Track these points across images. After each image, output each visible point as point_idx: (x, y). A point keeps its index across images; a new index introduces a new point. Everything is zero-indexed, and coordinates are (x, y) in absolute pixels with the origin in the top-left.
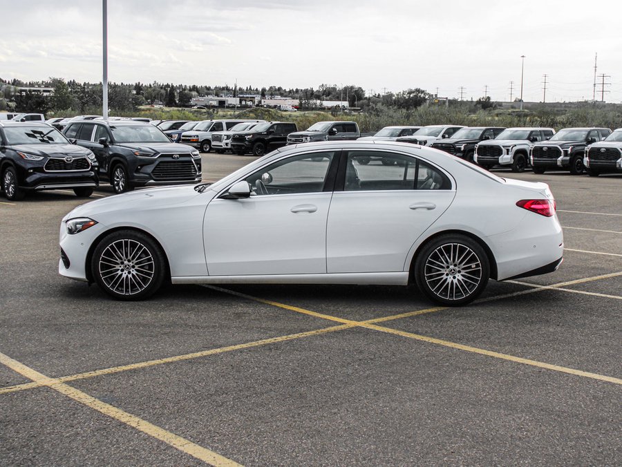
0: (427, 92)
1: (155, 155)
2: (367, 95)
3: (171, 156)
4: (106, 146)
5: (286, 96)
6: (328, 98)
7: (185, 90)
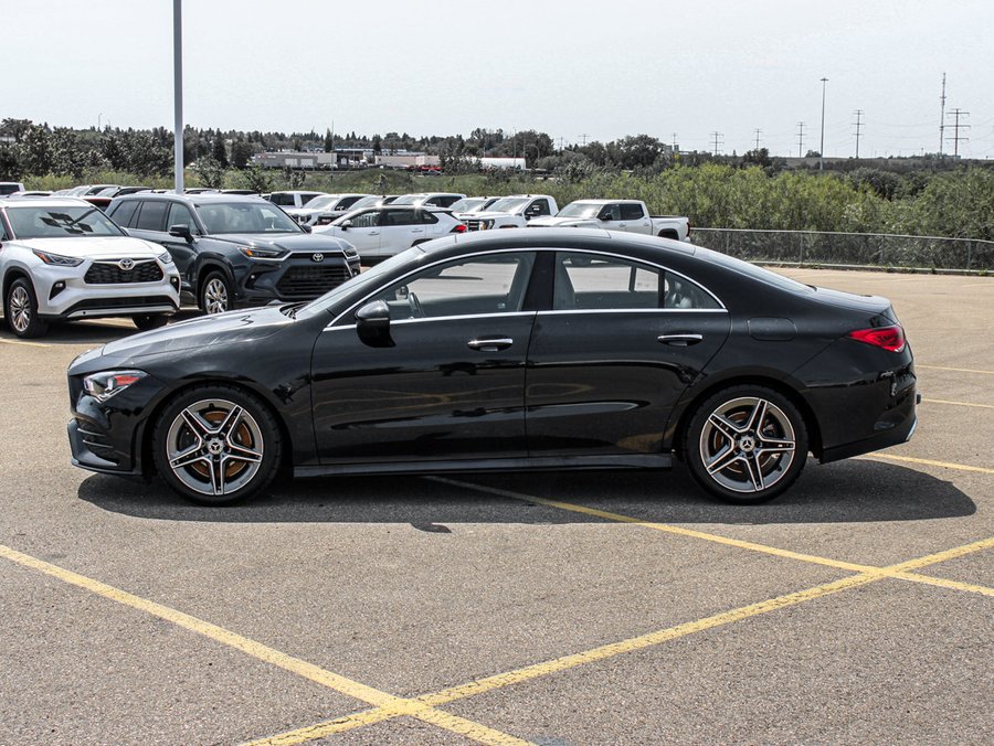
0: (661, 141)
1: (282, 254)
2: (556, 148)
3: (310, 256)
4: (190, 240)
5: (417, 150)
6: (488, 153)
7: (240, 139)
